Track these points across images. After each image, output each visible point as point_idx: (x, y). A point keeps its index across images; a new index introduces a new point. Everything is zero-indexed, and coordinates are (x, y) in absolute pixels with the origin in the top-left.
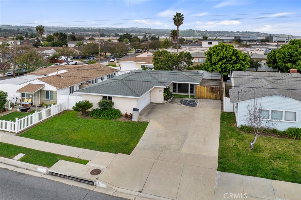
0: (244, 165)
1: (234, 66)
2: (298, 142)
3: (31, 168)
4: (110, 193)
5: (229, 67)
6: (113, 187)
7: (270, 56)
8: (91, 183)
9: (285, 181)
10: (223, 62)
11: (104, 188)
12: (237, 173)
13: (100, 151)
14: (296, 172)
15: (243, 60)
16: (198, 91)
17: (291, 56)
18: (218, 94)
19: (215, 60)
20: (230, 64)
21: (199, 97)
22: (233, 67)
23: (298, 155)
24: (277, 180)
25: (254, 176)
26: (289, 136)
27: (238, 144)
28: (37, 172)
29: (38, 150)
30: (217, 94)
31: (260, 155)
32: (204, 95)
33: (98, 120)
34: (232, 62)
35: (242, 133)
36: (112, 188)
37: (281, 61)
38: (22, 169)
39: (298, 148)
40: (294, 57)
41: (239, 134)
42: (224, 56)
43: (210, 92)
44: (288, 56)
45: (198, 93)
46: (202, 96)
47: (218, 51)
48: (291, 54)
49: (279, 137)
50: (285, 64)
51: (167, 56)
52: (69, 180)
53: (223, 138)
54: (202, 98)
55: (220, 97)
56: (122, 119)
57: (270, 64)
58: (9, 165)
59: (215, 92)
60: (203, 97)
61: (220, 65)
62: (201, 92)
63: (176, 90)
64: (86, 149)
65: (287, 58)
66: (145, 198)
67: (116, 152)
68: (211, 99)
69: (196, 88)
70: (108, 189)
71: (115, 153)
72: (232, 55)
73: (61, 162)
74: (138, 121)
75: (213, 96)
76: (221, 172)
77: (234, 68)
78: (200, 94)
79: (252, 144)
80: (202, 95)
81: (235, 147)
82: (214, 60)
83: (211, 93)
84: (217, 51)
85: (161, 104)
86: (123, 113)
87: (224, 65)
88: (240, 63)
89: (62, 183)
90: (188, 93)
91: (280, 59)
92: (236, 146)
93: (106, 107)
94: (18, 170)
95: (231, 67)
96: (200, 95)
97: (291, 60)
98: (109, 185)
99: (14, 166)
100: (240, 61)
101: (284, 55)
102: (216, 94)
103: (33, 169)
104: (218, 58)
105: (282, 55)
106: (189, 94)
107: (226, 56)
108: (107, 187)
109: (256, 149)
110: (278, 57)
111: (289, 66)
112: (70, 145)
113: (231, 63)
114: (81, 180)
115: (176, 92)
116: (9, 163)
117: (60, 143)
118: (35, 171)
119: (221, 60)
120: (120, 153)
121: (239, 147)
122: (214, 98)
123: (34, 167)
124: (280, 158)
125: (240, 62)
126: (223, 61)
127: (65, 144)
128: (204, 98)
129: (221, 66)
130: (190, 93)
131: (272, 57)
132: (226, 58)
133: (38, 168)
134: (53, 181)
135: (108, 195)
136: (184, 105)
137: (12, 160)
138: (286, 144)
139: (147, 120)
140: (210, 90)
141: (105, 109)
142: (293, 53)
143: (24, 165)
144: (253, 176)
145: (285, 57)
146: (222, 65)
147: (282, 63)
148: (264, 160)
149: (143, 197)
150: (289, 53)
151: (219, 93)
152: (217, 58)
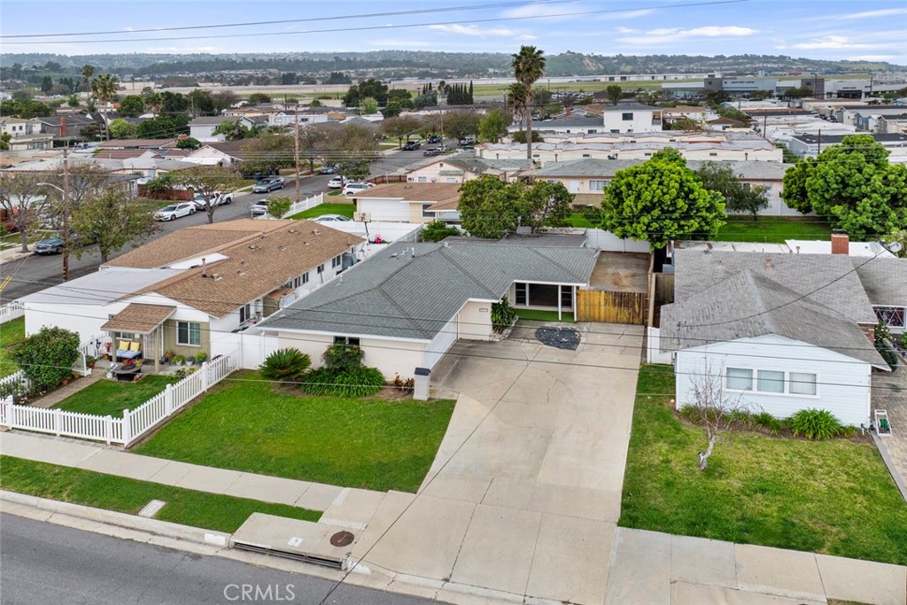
0: (679, 511)
1: (684, 226)
2: (817, 446)
3: (188, 536)
4: (381, 585)
5: (670, 228)
6: (386, 572)
7: (793, 177)
8: (336, 564)
9: (765, 545)
10: (652, 216)
11: (366, 576)
12: (660, 531)
13: (345, 486)
14: (793, 525)
15: (708, 210)
16: (583, 303)
17: (844, 183)
18: (637, 311)
19: (632, 212)
20: (671, 219)
21: (585, 317)
22: (681, 227)
23: (807, 482)
24: (748, 543)
25: (699, 536)
26: (797, 432)
27: (671, 457)
28: (205, 544)
29: (195, 491)
30: (634, 311)
31: (721, 484)
32: (599, 313)
33: (326, 401)
34: (676, 215)
35: (687, 426)
36: (384, 575)
37: (819, 198)
38: (166, 540)
39: (813, 464)
40: (853, 187)
41: (678, 430)
42: (655, 200)
43: (614, 305)
44: (835, 186)
45: (582, 308)
46: (594, 317)
47: (640, 186)
48: (843, 179)
49: (773, 435)
50: (828, 206)
51: (498, 196)
52: (282, 560)
53: (638, 441)
54: (595, 321)
55: (641, 317)
56: (388, 395)
57: (791, 201)
58: (132, 529)
59: (627, 306)
60: (597, 319)
61: (644, 224)
62: (590, 305)
63: (525, 299)
64: (310, 483)
65: (834, 190)
66: (459, 592)
67: (383, 488)
68: (618, 323)
69: (577, 294)
70: (375, 576)
71: (381, 490)
72: (678, 197)
73: (257, 518)
74: (430, 399)
75: (622, 316)
76: (625, 528)
77: (681, 232)
78: (590, 311)
79: (702, 458)
80: (594, 312)
81: (664, 465)
82: (628, 210)
83: (616, 308)
84: (637, 186)
85: (486, 342)
86: (390, 378)
87: (655, 225)
88: (701, 217)
89: (270, 568)
90: (557, 305)
91: (816, 191)
92: (668, 461)
93: (344, 366)
94: (157, 541)
95: (673, 228)
96: (587, 313)
97: (843, 194)
98: (375, 568)
99: (147, 531)
100: (698, 210)
101: (826, 181)
102: (631, 310)
103: (194, 538)
104: (640, 207)
105: (821, 182)
106: (560, 309)
107: (659, 200)
108: (373, 571)
109: (714, 469)
110: (810, 185)
111: (839, 212)
112: (268, 472)
113: (673, 217)
114: (311, 560)
115: (524, 302)
116: (133, 526)
117: (243, 469)
118: (200, 543)
119: (647, 210)
120: (392, 489)
121: (673, 464)
122: (625, 320)
123: (194, 533)
124: (763, 491)
125: (699, 214)
126: (652, 213)
127: (256, 472)
128: (599, 321)
129: (648, 225)
130: (563, 305)
131: (798, 182)
132: (660, 205)
133: (206, 535)
134: (248, 564)
135: (375, 590)
136: (545, 346)
137: (136, 517)
138: (785, 454)
139: (452, 396)
140: (615, 300)
141: (342, 369)
142: (848, 176)
143: (171, 528)
144: (696, 536)
145: (829, 186)
146: (649, 223)
147: (820, 203)
148: (726, 496)
149: (452, 591)
150: (838, 178)
151: (639, 307)
152: (636, 206)
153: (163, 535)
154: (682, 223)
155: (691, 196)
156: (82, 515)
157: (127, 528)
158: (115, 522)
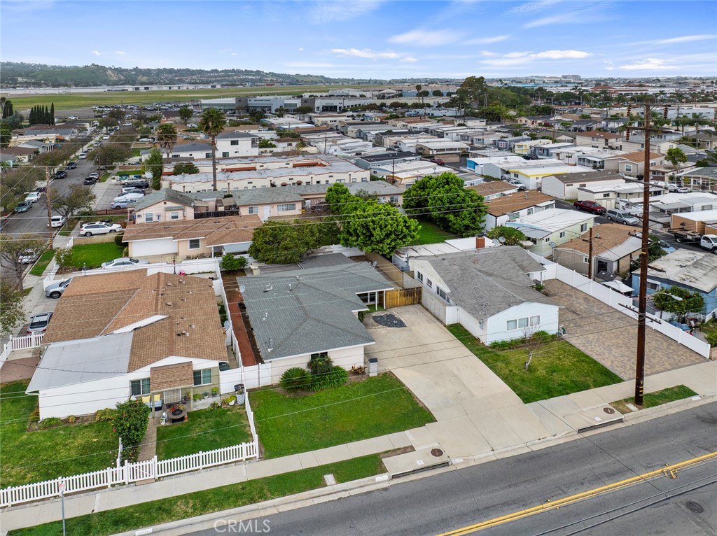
0: (538, 390)
2: (551, 347)
3: (366, 483)
4: (473, 464)
8: (446, 464)
9: (576, 392)
11: (462, 463)
12: (540, 400)
13: (404, 431)
14: (575, 381)
16: (388, 299)
18: (416, 297)
21: (390, 306)
23: (562, 363)
24: (570, 393)
25: (554, 397)
27: (510, 368)
28: (378, 483)
30: (414, 297)
31: (539, 374)
32: (397, 302)
35: (500, 352)
36: (469, 459)
38: (357, 490)
39: (557, 355)
49: (532, 346)
55: (417, 300)
57: (408, 209)
59: (411, 295)
60: (395, 306)
62: (392, 299)
64: (386, 436)
66: (502, 453)
67: (421, 424)
69: (386, 294)
71: (422, 426)
75: (408, 301)
76: (528, 404)
78: (392, 302)
79: (527, 365)
80: (395, 302)
81: (511, 373)
83: (405, 297)
86: (348, 368)
87: (393, 243)
98: (464, 458)
99: (341, 491)
102: (412, 298)
103: (369, 483)
106: (376, 304)
108: (464, 460)
109: (530, 369)
112: (358, 439)
114: (435, 467)
117: (342, 443)
118: (375, 484)
119: (388, 236)
120: (425, 423)
121: (514, 371)
122: (410, 303)
123: (368, 480)
127: (351, 441)
128: (397, 306)
133: (376, 478)
136: (390, 328)
137: (327, 487)
139: (386, 370)
140: (405, 293)
144: (552, 397)
148: (545, 378)
149: (499, 453)
153: (351, 489)
154: (404, 240)
155: (407, 225)
156: (294, 500)
157: (328, 494)
158: (318, 495)
